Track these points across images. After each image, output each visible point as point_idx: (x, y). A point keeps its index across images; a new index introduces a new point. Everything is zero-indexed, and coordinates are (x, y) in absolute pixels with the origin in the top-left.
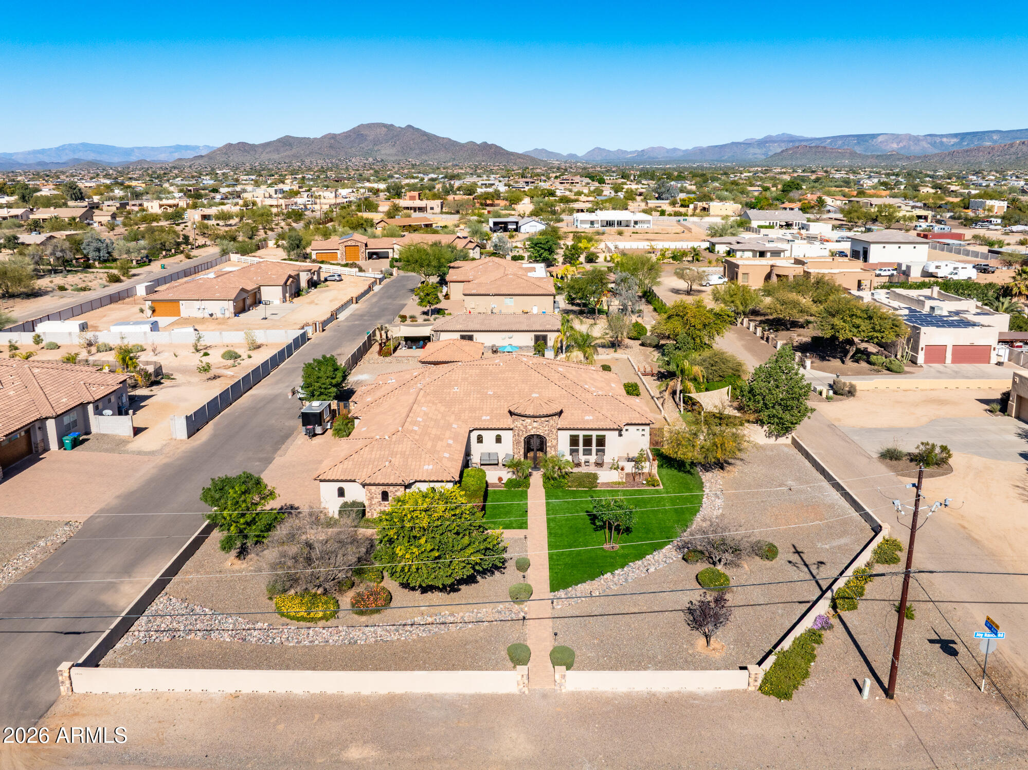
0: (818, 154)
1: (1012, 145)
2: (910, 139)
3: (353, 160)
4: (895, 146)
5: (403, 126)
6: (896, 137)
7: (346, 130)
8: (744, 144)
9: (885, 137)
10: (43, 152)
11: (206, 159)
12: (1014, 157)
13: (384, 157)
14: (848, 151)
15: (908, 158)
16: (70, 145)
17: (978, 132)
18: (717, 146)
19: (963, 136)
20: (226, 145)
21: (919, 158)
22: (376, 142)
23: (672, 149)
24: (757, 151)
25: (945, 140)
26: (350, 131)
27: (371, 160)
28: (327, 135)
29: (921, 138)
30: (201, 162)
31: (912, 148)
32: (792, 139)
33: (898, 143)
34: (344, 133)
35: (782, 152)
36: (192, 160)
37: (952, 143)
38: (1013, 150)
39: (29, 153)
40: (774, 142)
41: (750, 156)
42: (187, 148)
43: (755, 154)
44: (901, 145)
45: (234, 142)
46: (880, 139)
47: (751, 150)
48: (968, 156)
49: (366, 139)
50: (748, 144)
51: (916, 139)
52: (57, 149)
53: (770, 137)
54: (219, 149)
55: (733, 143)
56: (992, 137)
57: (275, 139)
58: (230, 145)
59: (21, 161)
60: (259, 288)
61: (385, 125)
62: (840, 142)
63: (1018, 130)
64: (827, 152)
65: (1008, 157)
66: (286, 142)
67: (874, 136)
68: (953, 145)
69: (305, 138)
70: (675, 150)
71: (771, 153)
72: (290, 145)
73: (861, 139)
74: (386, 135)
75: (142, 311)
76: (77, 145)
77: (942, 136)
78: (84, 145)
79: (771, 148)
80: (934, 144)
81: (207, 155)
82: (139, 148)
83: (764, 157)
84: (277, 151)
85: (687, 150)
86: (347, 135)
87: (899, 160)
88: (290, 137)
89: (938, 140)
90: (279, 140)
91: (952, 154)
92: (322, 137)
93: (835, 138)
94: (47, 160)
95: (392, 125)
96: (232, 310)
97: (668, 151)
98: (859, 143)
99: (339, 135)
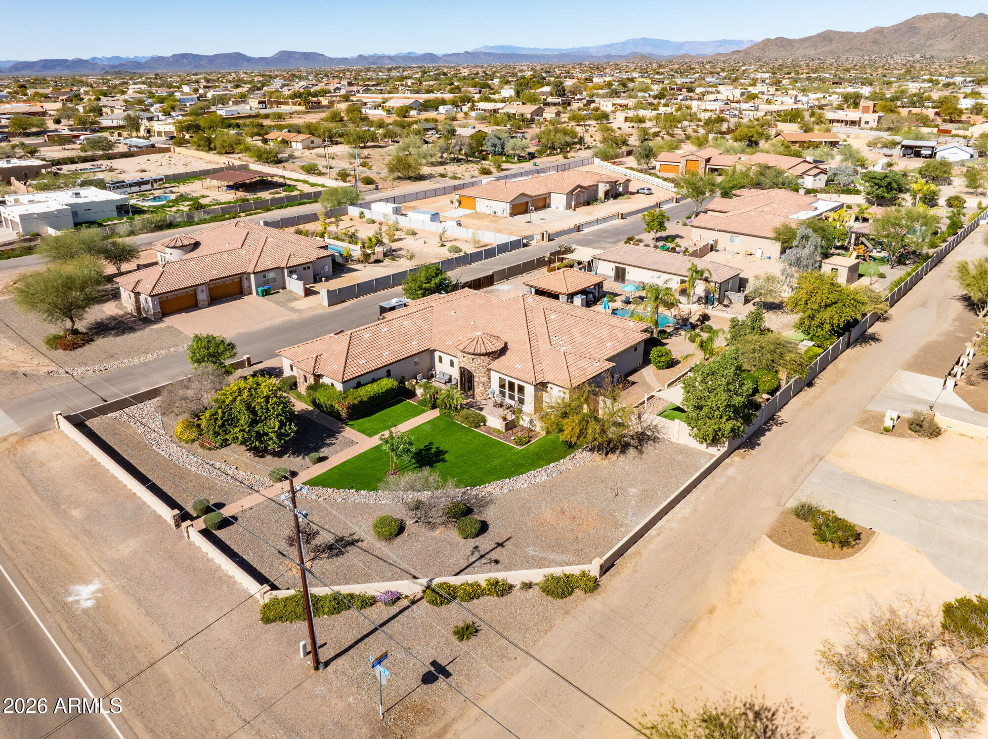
3: (896, 57)
5: (972, 15)
7: (896, 23)
10: (611, 46)
11: (742, 54)
13: (935, 54)
16: (633, 39)
20: (764, 40)
22: (931, 36)
26: (902, 24)
27: (918, 56)
28: (874, 28)
30: (737, 57)
34: (894, 26)
36: (729, 55)
39: (601, 47)
42: (732, 42)
45: (773, 37)
49: (919, 33)
52: (623, 43)
54: (758, 44)
57: (815, 34)
58: (768, 40)
59: (594, 54)
60: (549, 194)
61: (946, 16)
66: (826, 37)
69: (847, 32)
72: (830, 40)
74: (945, 27)
75: (452, 202)
76: (639, 40)
78: (644, 39)
81: (745, 50)
82: (689, 43)
84: (815, 46)
86: (897, 29)
88: (832, 31)
90: (819, 35)
92: (867, 32)
94: (613, 53)
95: (957, 15)
96: (508, 211)
99: (888, 28)
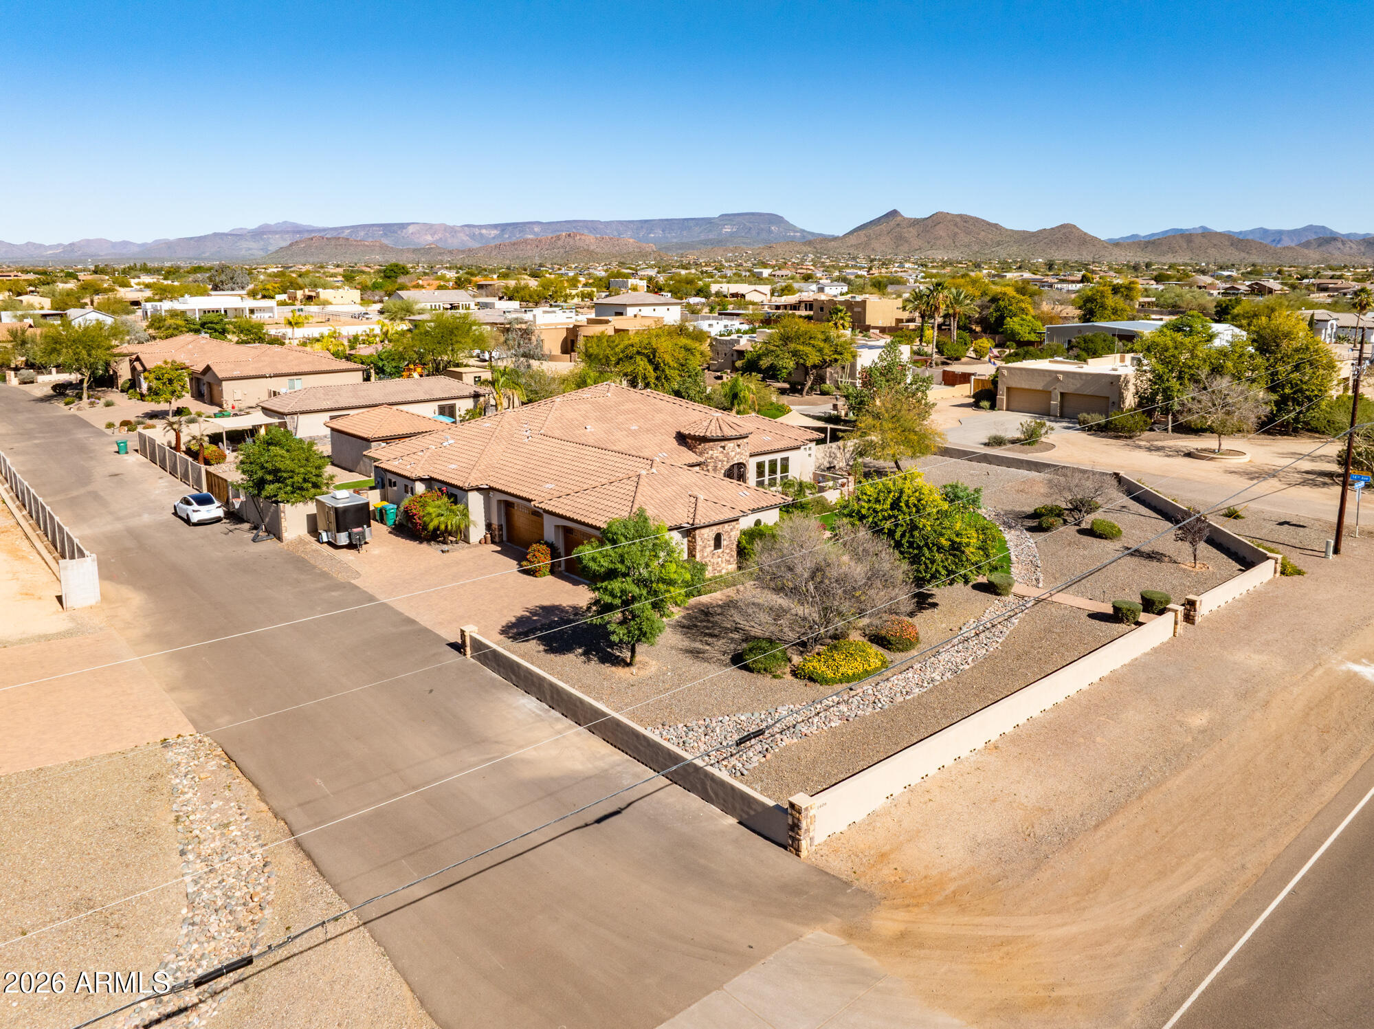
0: (339, 248)
1: (558, 238)
2: (445, 230)
4: (429, 238)
6: (429, 228)
8: (231, 235)
9: (417, 227)
12: (562, 251)
14: (378, 244)
15: (451, 252)
17: (517, 224)
18: (192, 238)
19: (503, 227)
21: (463, 252)
23: (120, 243)
24: (253, 245)
25: (484, 231)
29: (457, 228)
31: (450, 241)
32: (297, 230)
33: (432, 235)
35: (291, 245)
37: (493, 236)
38: (560, 243)
40: (276, 233)
41: (243, 252)
43: (250, 249)
44: (436, 237)
46: (411, 229)
47: (244, 244)
48: (516, 250)
50: (237, 236)
51: (452, 230)
53: (267, 226)
55: (215, 235)
56: (533, 229)
62: (362, 234)
63: (558, 222)
64: (351, 245)
65: (555, 250)
67: (403, 226)
68: (494, 238)
70: (125, 244)
71: (272, 248)
73: (388, 229)
77: (480, 227)
79: (271, 241)
80: (473, 236)
83: (262, 253)
85: (144, 245)
87: (440, 254)
89: (477, 231)
91: (498, 247)
93: (355, 228)
97: (114, 245)
98: (385, 234)
